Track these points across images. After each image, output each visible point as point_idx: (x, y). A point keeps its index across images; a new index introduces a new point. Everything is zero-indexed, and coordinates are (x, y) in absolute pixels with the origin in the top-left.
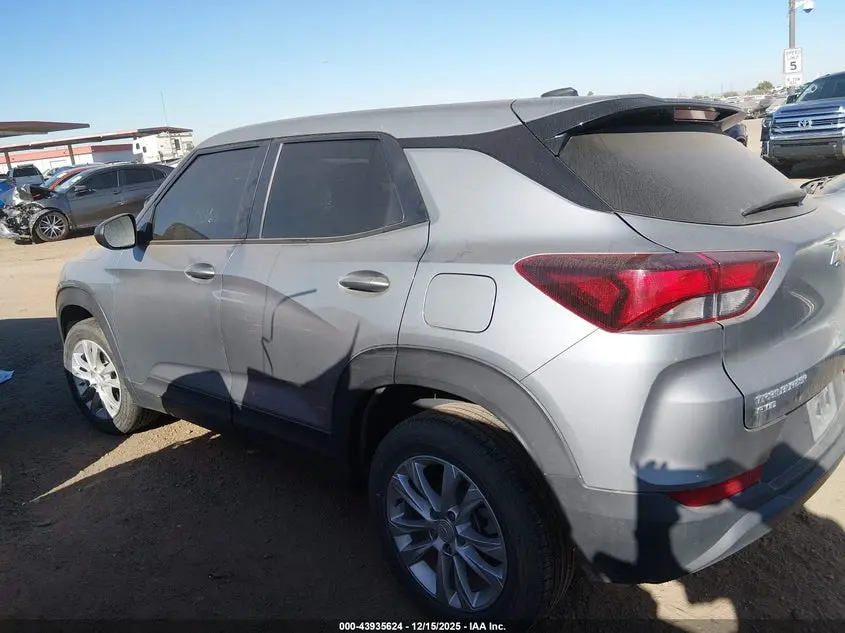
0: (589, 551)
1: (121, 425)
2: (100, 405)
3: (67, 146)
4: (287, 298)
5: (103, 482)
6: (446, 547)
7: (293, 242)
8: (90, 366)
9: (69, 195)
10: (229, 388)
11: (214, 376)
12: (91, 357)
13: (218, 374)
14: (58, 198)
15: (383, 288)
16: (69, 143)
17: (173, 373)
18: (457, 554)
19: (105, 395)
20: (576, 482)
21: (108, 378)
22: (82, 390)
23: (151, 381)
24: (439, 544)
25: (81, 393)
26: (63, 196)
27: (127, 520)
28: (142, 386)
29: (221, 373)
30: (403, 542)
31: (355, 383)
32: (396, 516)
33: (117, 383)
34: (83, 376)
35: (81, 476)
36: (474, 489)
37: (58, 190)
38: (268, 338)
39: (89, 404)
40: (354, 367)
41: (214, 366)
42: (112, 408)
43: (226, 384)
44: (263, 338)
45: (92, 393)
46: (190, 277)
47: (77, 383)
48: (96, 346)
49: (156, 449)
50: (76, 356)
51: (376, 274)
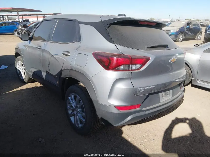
0: (100, 117)
1: (26, 81)
2: (22, 76)
3: (36, 16)
4: (53, 55)
5: (18, 92)
6: (77, 114)
7: (56, 43)
8: (20, 67)
9: (32, 28)
10: (43, 74)
11: (40, 72)
12: (20, 64)
13: (41, 71)
14: (29, 28)
15: (69, 55)
16: (37, 15)
17: (34, 70)
18: (78, 115)
19: (23, 74)
20: (97, 102)
21: (23, 70)
22: (18, 72)
23: (30, 71)
24: (75, 113)
25: (18, 73)
26: (31, 28)
27: (20, 101)
28: (28, 72)
29: (42, 71)
30: (70, 112)
31: (62, 76)
32: (69, 106)
33: (25, 71)
34: (19, 69)
35: (14, 90)
36: (81, 101)
37: (30, 26)
38: (49, 64)
39: (19, 75)
40: (62, 72)
41: (41, 70)
42: (24, 77)
43: (42, 73)
44: (48, 64)
45: (20, 73)
46: (37, 49)
47: (17, 70)
48: (21, 62)
49: (32, 87)
50: (17, 64)
51: (68, 52)
